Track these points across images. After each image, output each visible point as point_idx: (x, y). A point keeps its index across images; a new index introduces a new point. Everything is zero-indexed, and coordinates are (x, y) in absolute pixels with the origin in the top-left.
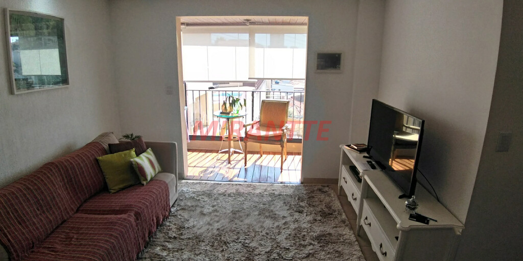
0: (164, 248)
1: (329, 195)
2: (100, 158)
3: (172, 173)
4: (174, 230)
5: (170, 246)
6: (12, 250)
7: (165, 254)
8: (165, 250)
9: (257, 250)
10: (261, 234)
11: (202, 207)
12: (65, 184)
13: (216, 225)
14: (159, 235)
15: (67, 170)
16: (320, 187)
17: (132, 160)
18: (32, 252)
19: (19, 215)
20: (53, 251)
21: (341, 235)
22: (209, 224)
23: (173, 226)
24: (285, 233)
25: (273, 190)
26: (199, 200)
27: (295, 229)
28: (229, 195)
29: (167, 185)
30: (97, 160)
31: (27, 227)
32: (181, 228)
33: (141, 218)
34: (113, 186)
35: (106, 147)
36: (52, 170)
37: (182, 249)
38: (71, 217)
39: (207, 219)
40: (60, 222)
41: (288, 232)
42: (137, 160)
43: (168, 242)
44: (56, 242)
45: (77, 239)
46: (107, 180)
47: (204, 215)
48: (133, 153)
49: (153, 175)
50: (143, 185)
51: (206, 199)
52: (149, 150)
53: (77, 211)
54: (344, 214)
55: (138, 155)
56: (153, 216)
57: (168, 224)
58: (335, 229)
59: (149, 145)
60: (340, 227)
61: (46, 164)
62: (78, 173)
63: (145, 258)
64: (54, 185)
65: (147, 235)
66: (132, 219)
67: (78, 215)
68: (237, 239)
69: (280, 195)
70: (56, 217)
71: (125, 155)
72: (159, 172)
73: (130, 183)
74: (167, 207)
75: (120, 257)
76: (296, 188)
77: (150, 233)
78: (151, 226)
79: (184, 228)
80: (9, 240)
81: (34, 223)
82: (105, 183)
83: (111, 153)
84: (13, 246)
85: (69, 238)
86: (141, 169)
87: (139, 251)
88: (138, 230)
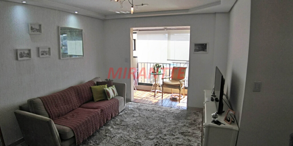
0: (112, 127)
1: (198, 116)
2: (92, 87)
3: (123, 97)
4: (118, 121)
5: (114, 127)
6: (51, 116)
7: (112, 129)
8: (112, 128)
9: (151, 134)
10: (156, 128)
11: (134, 114)
12: (76, 95)
13: (138, 122)
14: (112, 122)
15: (78, 90)
16: (195, 112)
17: (105, 89)
18: (58, 118)
19: (56, 104)
20: (66, 119)
21: (194, 133)
22: (135, 121)
23: (119, 120)
24: (167, 129)
25: (171, 110)
26: (134, 111)
27: (173, 128)
28: (149, 110)
29: (118, 101)
30: (91, 88)
31: (58, 109)
32: (122, 121)
33: (103, 112)
34: (96, 99)
35: (96, 83)
36: (71, 89)
37: (119, 129)
38: (76, 108)
39: (135, 119)
40: (71, 110)
41: (169, 128)
42: (107, 89)
43: (114, 125)
44: (68, 116)
45: (76, 116)
46: (94, 96)
47: (134, 117)
48: (106, 86)
49: (113, 96)
50: (108, 100)
51: (137, 111)
52: (114, 86)
53: (80, 107)
54: (201, 125)
55: (108, 87)
56: (109, 113)
57: (117, 119)
58: (193, 130)
59: (114, 84)
60: (196, 130)
61: (70, 87)
62: (82, 92)
63: (103, 130)
64: (71, 95)
65: (105, 120)
66: (99, 112)
67: (79, 108)
68: (144, 128)
69: (172, 113)
70: (70, 107)
71: (103, 87)
72: (117, 96)
73: (103, 99)
74: (117, 111)
75: (91, 125)
76: (183, 111)
77: (107, 120)
78: (108, 117)
79: (123, 121)
80: (50, 112)
81: (61, 108)
82: (93, 98)
83: (97, 85)
84: (51, 114)
85: (73, 115)
86: (108, 93)
87: (101, 127)
88: (101, 117)
